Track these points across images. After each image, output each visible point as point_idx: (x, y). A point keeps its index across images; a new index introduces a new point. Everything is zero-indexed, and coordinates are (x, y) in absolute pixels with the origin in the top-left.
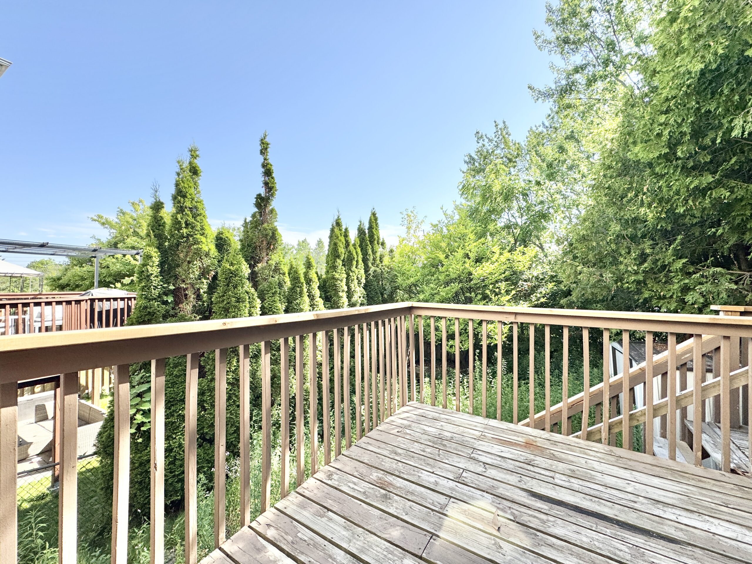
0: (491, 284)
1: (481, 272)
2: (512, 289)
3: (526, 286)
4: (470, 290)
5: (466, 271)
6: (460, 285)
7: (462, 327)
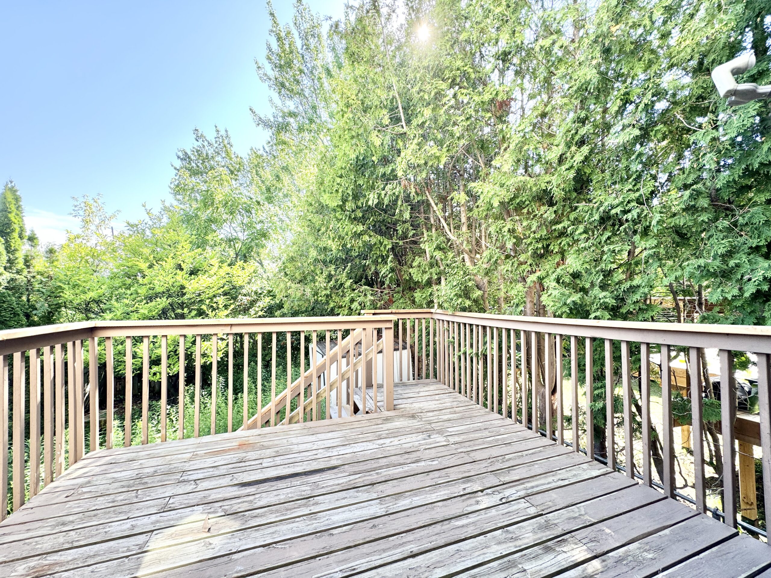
0: (209, 298)
1: (196, 285)
2: (231, 304)
3: (245, 300)
4: (182, 306)
5: (178, 284)
6: (170, 300)
7: (170, 349)
